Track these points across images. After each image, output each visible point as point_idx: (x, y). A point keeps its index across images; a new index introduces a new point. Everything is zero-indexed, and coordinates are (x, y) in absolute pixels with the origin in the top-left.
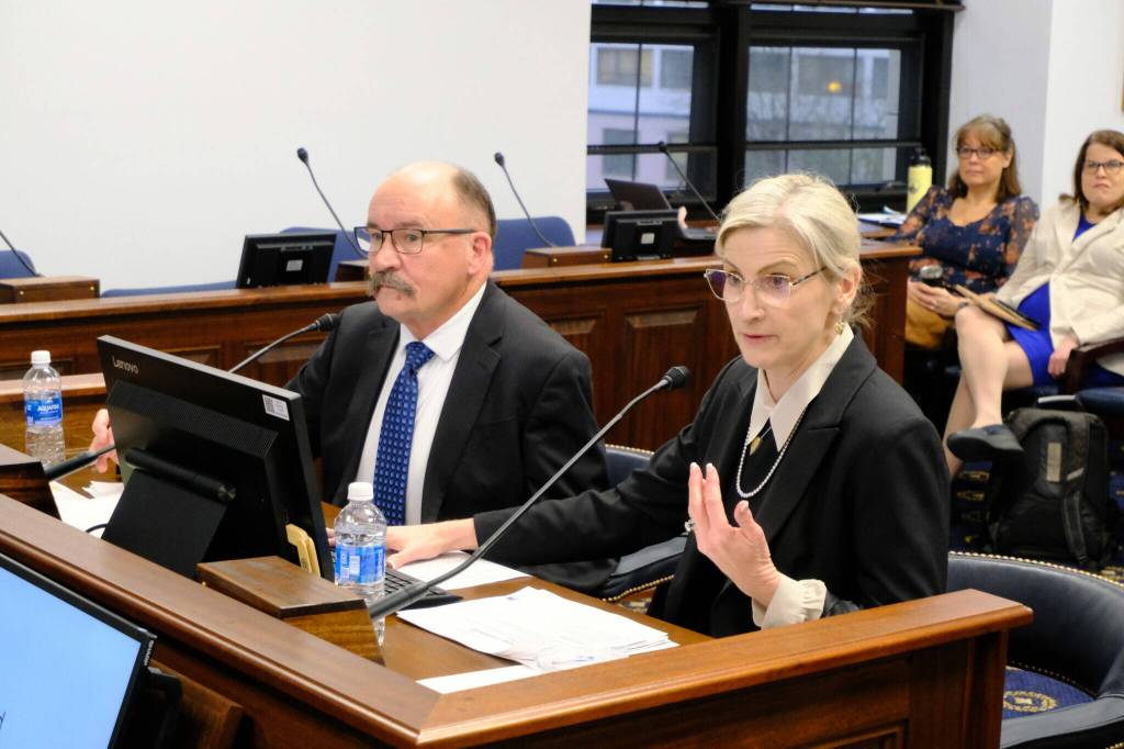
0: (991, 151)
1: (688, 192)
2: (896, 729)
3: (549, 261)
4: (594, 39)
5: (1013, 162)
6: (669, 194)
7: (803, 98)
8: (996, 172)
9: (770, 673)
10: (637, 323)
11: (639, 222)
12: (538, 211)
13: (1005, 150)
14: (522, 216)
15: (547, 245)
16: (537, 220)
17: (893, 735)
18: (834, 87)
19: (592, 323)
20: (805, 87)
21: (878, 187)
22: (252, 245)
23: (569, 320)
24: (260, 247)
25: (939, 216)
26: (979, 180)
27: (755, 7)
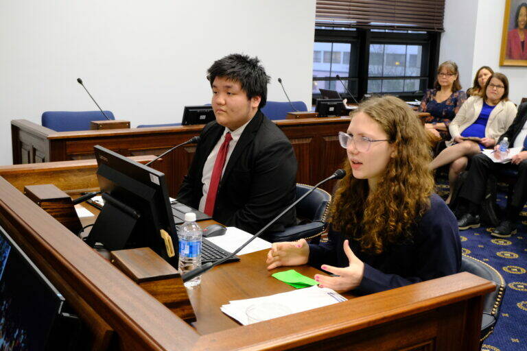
0: (451, 75)
1: (348, 94)
2: (430, 342)
3: (296, 117)
4: (316, 41)
5: (458, 78)
6: (341, 94)
7: (387, 67)
8: (452, 82)
9: (369, 323)
10: (327, 139)
11: (328, 103)
12: (294, 99)
13: (455, 74)
14: (288, 101)
15: (295, 111)
16: (293, 103)
17: (429, 345)
18: (397, 63)
19: (311, 139)
20: (388, 64)
21: (413, 93)
22: (187, 110)
23: (303, 138)
24: (190, 110)
25: (432, 99)
26: (446, 84)
27: (372, 30)
